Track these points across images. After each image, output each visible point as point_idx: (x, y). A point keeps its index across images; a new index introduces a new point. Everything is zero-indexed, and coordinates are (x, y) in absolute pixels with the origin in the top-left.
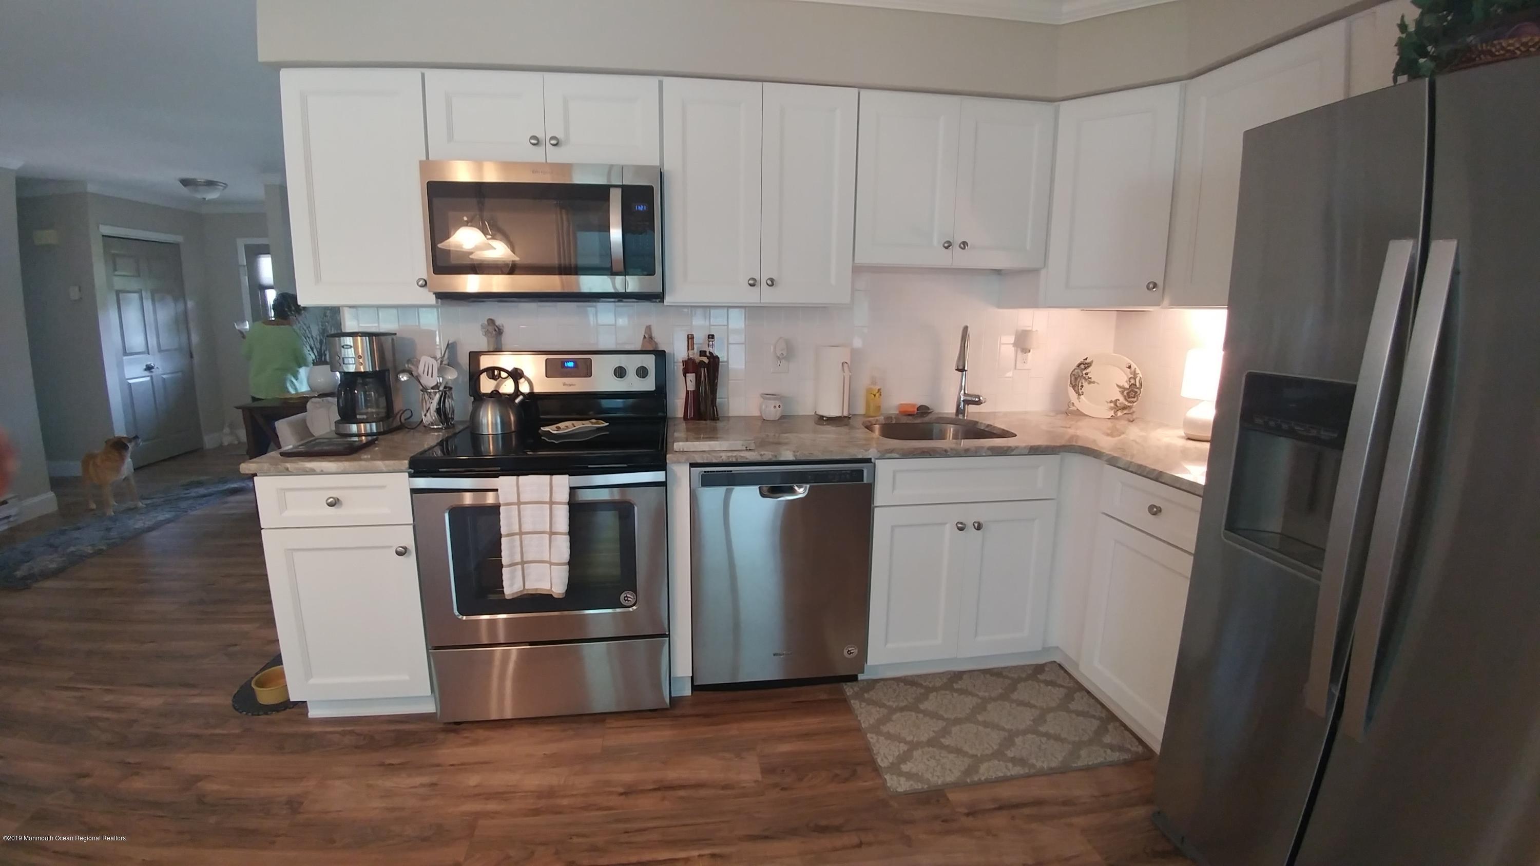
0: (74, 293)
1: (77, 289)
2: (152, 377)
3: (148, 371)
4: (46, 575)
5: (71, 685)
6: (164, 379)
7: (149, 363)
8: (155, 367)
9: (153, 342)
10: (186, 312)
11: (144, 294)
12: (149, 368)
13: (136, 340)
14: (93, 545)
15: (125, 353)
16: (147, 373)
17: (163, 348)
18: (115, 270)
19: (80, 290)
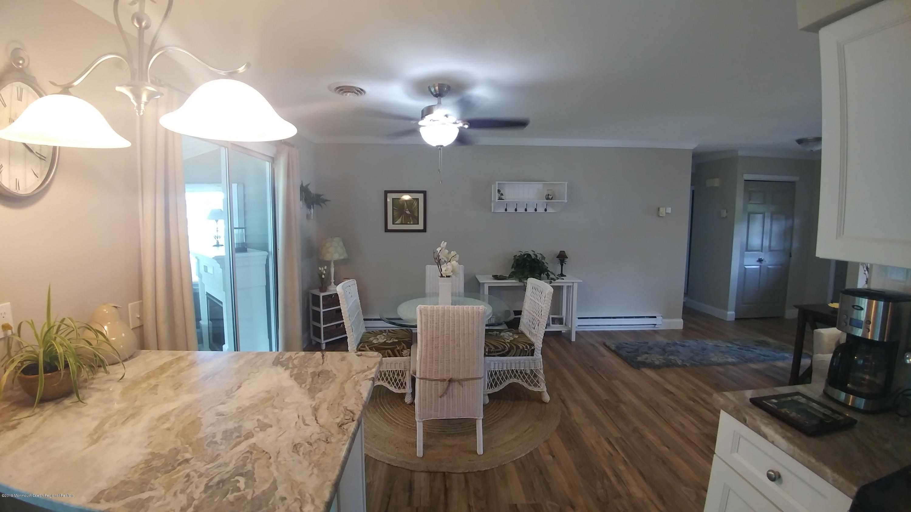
0: (724, 214)
1: (725, 211)
2: (760, 266)
3: (759, 262)
4: (651, 366)
5: (614, 442)
6: (769, 268)
7: (761, 257)
8: (764, 261)
9: (766, 243)
10: (792, 228)
11: (766, 215)
12: (760, 261)
13: (755, 241)
14: (683, 361)
15: (747, 250)
16: (758, 263)
17: (772, 249)
18: (750, 199)
19: (727, 212)
